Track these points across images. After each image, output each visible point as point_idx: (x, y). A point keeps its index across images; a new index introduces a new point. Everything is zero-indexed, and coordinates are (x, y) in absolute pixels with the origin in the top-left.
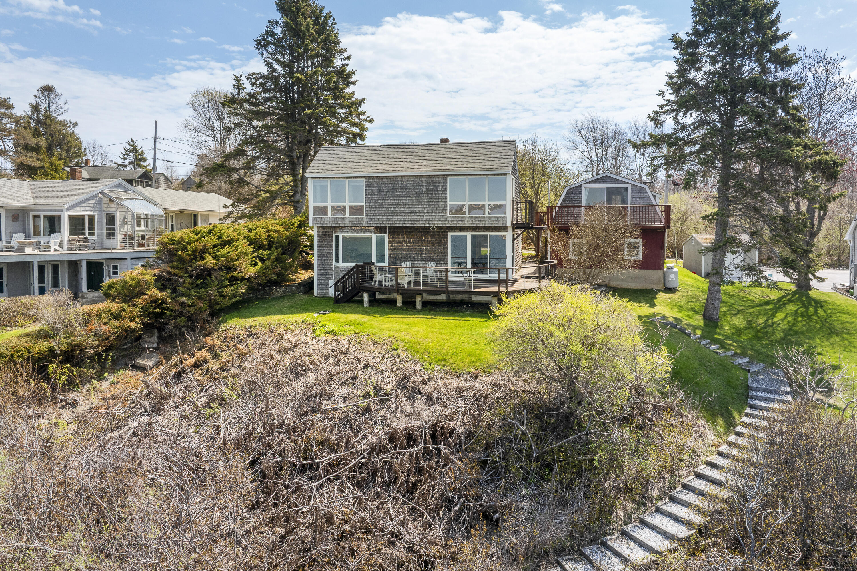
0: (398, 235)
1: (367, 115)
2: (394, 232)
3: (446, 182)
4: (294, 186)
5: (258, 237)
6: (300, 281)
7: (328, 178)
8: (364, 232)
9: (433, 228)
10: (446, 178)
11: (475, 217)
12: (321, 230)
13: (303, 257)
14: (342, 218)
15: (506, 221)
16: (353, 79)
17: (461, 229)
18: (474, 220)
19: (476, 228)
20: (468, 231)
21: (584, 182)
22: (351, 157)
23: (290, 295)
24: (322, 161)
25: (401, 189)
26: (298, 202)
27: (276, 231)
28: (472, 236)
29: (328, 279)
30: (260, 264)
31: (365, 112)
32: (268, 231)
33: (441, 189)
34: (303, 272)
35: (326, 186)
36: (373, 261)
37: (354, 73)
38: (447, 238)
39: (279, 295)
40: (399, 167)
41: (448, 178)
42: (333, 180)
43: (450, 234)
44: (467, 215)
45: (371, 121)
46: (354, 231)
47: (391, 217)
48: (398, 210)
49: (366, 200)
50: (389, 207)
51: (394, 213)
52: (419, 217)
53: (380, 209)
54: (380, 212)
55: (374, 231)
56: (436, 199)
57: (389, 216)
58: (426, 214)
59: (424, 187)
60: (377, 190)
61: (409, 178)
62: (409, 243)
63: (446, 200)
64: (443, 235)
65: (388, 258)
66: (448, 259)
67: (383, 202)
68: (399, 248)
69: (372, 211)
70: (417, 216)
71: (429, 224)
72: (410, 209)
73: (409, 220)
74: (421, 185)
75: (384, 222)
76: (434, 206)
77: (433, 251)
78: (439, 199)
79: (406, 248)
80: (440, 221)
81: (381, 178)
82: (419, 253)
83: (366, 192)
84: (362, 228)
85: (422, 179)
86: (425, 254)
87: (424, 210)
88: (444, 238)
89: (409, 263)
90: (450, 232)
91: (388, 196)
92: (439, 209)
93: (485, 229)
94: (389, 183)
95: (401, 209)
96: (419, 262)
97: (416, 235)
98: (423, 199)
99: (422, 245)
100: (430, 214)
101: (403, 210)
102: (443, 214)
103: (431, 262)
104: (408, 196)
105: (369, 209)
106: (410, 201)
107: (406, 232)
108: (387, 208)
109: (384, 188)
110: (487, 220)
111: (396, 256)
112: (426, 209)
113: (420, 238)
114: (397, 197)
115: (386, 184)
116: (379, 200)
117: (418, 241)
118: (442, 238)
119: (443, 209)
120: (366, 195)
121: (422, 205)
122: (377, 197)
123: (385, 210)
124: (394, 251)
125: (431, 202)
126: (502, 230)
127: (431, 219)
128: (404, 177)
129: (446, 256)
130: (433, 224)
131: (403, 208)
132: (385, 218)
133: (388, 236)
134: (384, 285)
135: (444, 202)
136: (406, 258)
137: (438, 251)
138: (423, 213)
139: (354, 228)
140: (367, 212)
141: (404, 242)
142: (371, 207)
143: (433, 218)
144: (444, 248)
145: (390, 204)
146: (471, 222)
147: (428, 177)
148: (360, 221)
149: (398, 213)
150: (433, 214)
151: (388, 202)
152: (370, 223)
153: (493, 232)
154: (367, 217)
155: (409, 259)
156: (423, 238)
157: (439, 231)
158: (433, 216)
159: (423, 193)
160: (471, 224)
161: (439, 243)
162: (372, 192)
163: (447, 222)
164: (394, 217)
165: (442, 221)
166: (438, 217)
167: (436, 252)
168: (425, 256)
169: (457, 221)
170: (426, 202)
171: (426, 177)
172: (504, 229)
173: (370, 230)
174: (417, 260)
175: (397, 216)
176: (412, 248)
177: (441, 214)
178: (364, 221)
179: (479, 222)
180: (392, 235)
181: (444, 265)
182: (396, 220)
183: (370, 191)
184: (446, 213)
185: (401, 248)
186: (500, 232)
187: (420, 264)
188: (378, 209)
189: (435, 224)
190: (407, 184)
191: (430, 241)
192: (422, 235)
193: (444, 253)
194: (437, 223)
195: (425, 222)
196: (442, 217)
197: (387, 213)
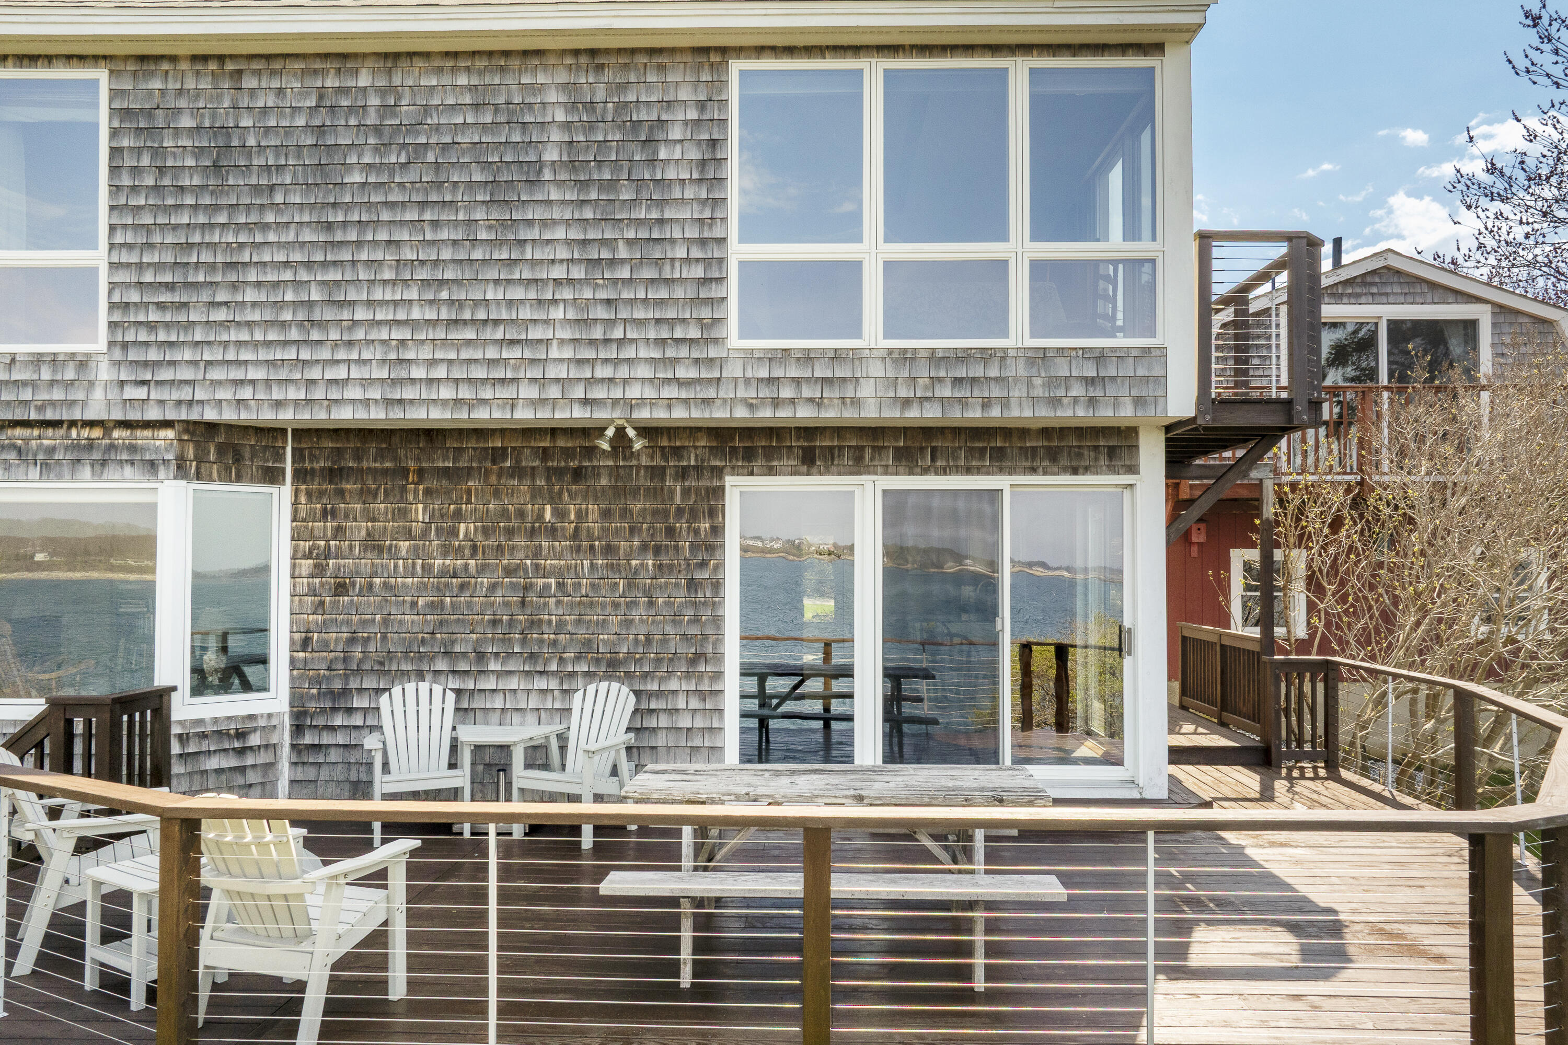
0: (368, 495)
2: (338, 474)
3: (715, 96)
8: (100, 468)
9: (622, 440)
10: (720, 68)
11: (934, 357)
15: (1161, 381)
17: (814, 452)
18: (922, 371)
19: (912, 451)
20: (858, 463)
25: (383, 149)
33: (676, 152)
36: (161, 679)
38: (715, 512)
41: (735, 70)
43: (736, 487)
44: (873, 335)
46: (25, 458)
47: (305, 355)
48: (352, 304)
49: (112, 228)
50: (288, 275)
51: (322, 325)
52: (516, 353)
53: (221, 297)
54: (221, 315)
55: (170, 456)
56: (640, 222)
57: (285, 343)
58: (566, 334)
59: (556, 136)
60: (199, 152)
61: (440, 70)
62: (446, 551)
63: (717, 233)
64: (686, 492)
65: (292, 661)
66: (719, 657)
67: (241, 245)
68: (371, 586)
69: (161, 306)
70: (501, 342)
71: (586, 402)
72: (444, 295)
73: (441, 372)
74: (528, 118)
75: (246, 393)
76: (625, 273)
77: (616, 605)
78: (661, 222)
79: (422, 587)
80: (667, 381)
81: (230, 66)
82: (511, 623)
83: (114, 170)
84: (85, 433)
85: (541, 79)
86: (561, 624)
87: (555, 301)
88: (694, 515)
89: (438, 689)
90: (735, 471)
91: (279, 199)
92: (663, 294)
93: (982, 451)
94: (290, 100)
95: (378, 294)
96: (513, 683)
97: (497, 494)
98: (544, 223)
99: (537, 567)
100: (598, 333)
101: (396, 303)
102: (694, 333)
103: (604, 685)
104: (434, 197)
105: (134, 297)
106: (444, 235)
107: (421, 472)
108: (276, 284)
109: (251, 142)
110: (1010, 372)
111: (352, 641)
112: (567, 294)
113: (521, 514)
114: (349, 207)
115: (265, 110)
116: (211, 226)
117: (510, 532)
118: (680, 511)
119: (691, 294)
120: (115, 189)
121: (534, 263)
122: (195, 207)
123: (254, 304)
124: (335, 604)
125: (603, 242)
126: (1103, 461)
127: (603, 372)
128: (404, 63)
129: (705, 637)
130: (615, 402)
131: (393, 282)
132: (257, 363)
133: (295, 503)
134: (90, 983)
135: (703, 242)
136: (421, 656)
137: (651, 604)
138: (546, 322)
139: (26, 432)
140: (117, 317)
141: (404, 545)
142: (148, 278)
143: (616, 362)
144: (693, 584)
145: (297, 256)
146: (903, 393)
147: (584, 60)
148: (69, 385)
149: (355, 323)
150: (618, 333)
151: (280, 245)
152: (141, 393)
153: (1033, 470)
154: (118, 354)
155: (441, 665)
156: (540, 516)
157: (658, 461)
158: (621, 342)
159: (547, 175)
160: (906, 403)
161: (657, 551)
162: (162, 170)
163: (726, 392)
164: (325, 354)
165: (681, 383)
166: (656, 354)
167: (636, 614)
168: (554, 643)
169: (797, 382)
170: (568, 242)
171: (569, 60)
172: (1112, 452)
173: (144, 449)
174: (499, 674)
175: (350, 343)
176: (462, 587)
177: (679, 333)
178: (91, 384)
179: (963, 392)
180: (321, 494)
181: (695, 703)
182: (341, 373)
183: (145, 161)
184: (716, 322)
185: (386, 586)
186: (1086, 470)
187: (522, 697)
188: (205, 297)
189: (631, 405)
190: (426, 109)
191: (591, 538)
192: (535, 493)
193: (696, 620)
194: (649, 393)
195: (554, 392)
196: (683, 352)
197: (268, 324)
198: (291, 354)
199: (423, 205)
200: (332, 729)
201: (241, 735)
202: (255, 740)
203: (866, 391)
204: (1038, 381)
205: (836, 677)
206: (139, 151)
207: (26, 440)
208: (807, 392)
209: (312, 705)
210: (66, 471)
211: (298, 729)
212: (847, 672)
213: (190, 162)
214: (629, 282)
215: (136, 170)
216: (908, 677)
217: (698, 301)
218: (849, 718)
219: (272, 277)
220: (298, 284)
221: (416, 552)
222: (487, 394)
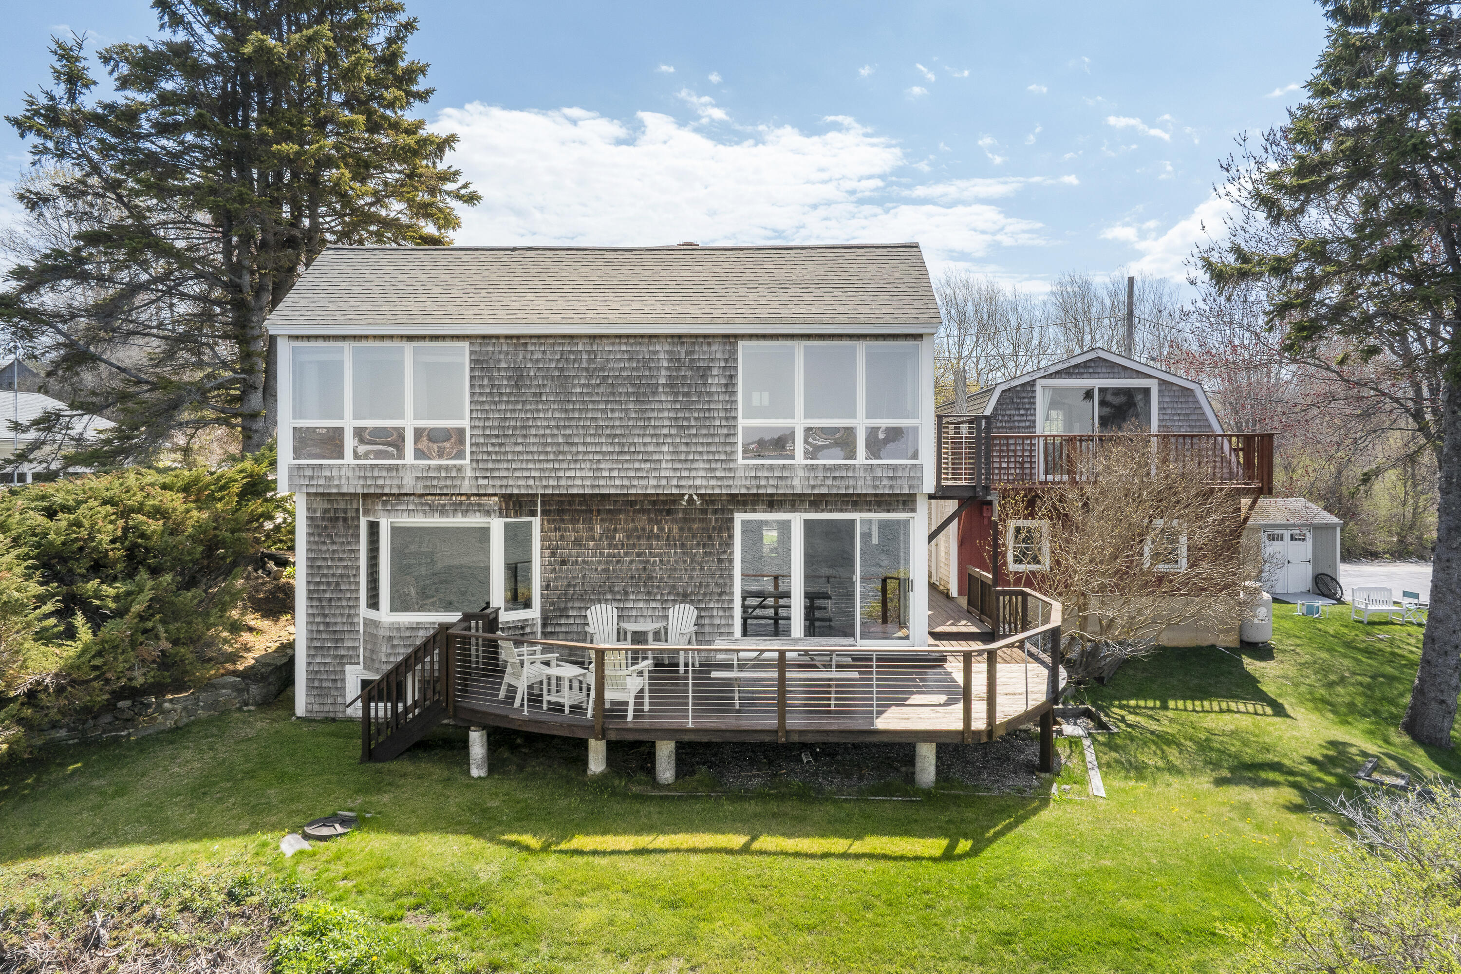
0: (574, 521)
1: (462, 181)
2: (561, 512)
3: (732, 357)
4: (243, 371)
5: (84, 534)
6: (249, 660)
7: (344, 338)
8: (465, 513)
9: (691, 500)
10: (735, 344)
11: (825, 468)
12: (320, 505)
13: (269, 573)
14: (390, 468)
15: (920, 478)
16: (421, 84)
17: (773, 502)
18: (820, 474)
19: (817, 501)
20: (793, 508)
21: (1042, 373)
22: (424, 277)
23: (209, 721)
24: (324, 285)
25: (589, 378)
26: (254, 416)
27: (158, 513)
28: (809, 525)
29: (343, 660)
30: (85, 634)
31: (456, 173)
32: (126, 513)
33: (716, 380)
34: (264, 624)
35: (339, 366)
36: (494, 604)
37: (423, 71)
38: (730, 529)
39: (170, 723)
40: (582, 309)
41: (741, 344)
42: (363, 344)
43: (739, 517)
44: (799, 459)
45: (472, 199)
46: (432, 509)
47: (556, 466)
48: (576, 444)
49: (471, 411)
50: (548, 432)
51: (564, 453)
52: (647, 465)
53: (519, 441)
54: (519, 448)
55: (496, 508)
56: (700, 410)
57: (548, 461)
58: (669, 458)
59: (664, 373)
60: (509, 378)
61: (613, 344)
62: (610, 546)
63: (733, 415)
64: (717, 520)
65: (542, 594)
66: (732, 593)
67: (528, 418)
68: (577, 561)
69: (493, 444)
70: (641, 461)
71: (677, 486)
72: (617, 440)
73: (615, 473)
74: (652, 365)
75: (531, 482)
76: (694, 432)
77: (686, 570)
78: (709, 410)
79: (600, 562)
80: (712, 478)
81: (522, 341)
82: (639, 578)
83: (472, 386)
84: (459, 498)
85: (657, 348)
86: (662, 578)
87: (664, 444)
88: (720, 530)
89: (609, 607)
90: (739, 511)
91: (544, 398)
92: (710, 440)
93: (848, 502)
94: (548, 356)
95: (588, 440)
96: (641, 605)
97: (633, 520)
98: (659, 410)
99: (650, 553)
100: (682, 457)
101: (596, 444)
102: (723, 457)
103: (682, 605)
104: (611, 399)
105: (482, 440)
106: (616, 415)
107: (598, 511)
108: (543, 435)
109: (532, 374)
110: (857, 475)
111: (569, 586)
112: (669, 440)
113: (643, 529)
114: (574, 402)
115: (538, 360)
116: (515, 410)
117: (639, 538)
118: (714, 528)
119: (722, 440)
120: (472, 394)
121: (655, 427)
122: (508, 402)
123: (534, 444)
124: (560, 570)
125: (685, 418)
126: (901, 507)
127: (685, 474)
128: (598, 341)
129: (725, 584)
130: (690, 486)
131: (595, 435)
132: (536, 469)
133: (542, 525)
134: (545, 706)
135: (727, 418)
136: (599, 593)
137: (701, 569)
138: (660, 452)
139: (433, 498)
140: (474, 449)
141: (592, 543)
142: (488, 432)
143: (690, 469)
144: (720, 561)
145: (552, 423)
146: (812, 483)
147: (676, 340)
148: (453, 478)
149: (578, 452)
150: (691, 457)
151: (545, 419)
152: (485, 482)
153: (870, 511)
154: (475, 465)
155: (609, 597)
156: (652, 531)
157: (705, 506)
158: (692, 461)
159: (660, 389)
160: (813, 487)
161: (704, 546)
162: (493, 386)
163: (737, 482)
164: (566, 466)
165: (718, 478)
166: (707, 466)
167: (695, 574)
168: (659, 587)
169: (767, 478)
170: (670, 418)
171: (669, 340)
172: (905, 503)
173: (484, 505)
174: (634, 600)
175: (576, 461)
176: (618, 562)
177: (717, 458)
178: (463, 478)
179: (838, 483)
180: (554, 520)
181: (721, 613)
182: (572, 474)
183: (486, 382)
184: (732, 452)
185: (584, 562)
186: (893, 510)
187: (645, 610)
188: (512, 441)
189: (697, 487)
190: (608, 361)
191: (674, 540)
192: (650, 520)
193: (721, 576)
194: (704, 483)
195: (664, 482)
196: (719, 465)
197: (539, 453)
198: (550, 466)
199: (607, 402)
200: (561, 625)
201: (523, 628)
202: (528, 630)
203: (796, 482)
204: (869, 478)
205: (782, 598)
206: (482, 378)
207: (433, 501)
208: (771, 483)
209: (551, 614)
210: (451, 514)
211: (544, 625)
212: (787, 595)
213: (505, 382)
214: (695, 435)
215: (481, 386)
216: (819, 598)
217: (725, 444)
218: (789, 619)
219: (541, 432)
220: (553, 435)
221: (597, 547)
222: (635, 483)
